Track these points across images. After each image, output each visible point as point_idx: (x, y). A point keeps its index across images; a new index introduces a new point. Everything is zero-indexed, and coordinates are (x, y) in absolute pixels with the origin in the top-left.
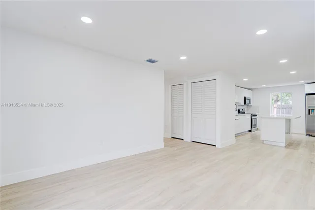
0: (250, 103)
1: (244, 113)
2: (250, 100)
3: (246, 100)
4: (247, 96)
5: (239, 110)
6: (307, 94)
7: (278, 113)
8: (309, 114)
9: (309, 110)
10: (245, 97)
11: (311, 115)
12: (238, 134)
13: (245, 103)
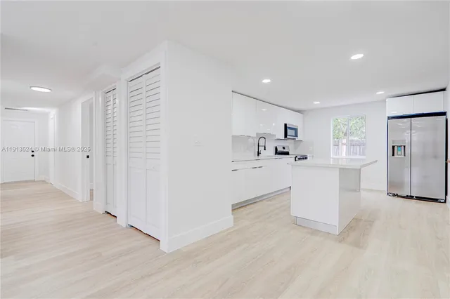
0: (296, 135)
1: (287, 153)
2: (296, 130)
3: (289, 131)
4: (291, 123)
5: (276, 149)
6: (389, 118)
7: (348, 153)
8: (393, 155)
9: (393, 147)
10: (286, 125)
11: (396, 156)
12: (258, 198)
13: (286, 136)
